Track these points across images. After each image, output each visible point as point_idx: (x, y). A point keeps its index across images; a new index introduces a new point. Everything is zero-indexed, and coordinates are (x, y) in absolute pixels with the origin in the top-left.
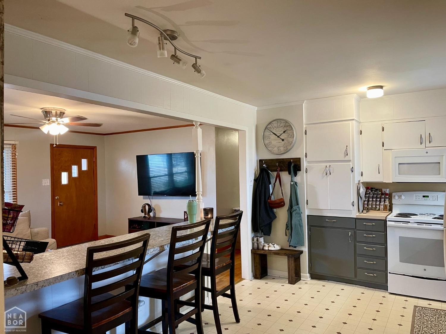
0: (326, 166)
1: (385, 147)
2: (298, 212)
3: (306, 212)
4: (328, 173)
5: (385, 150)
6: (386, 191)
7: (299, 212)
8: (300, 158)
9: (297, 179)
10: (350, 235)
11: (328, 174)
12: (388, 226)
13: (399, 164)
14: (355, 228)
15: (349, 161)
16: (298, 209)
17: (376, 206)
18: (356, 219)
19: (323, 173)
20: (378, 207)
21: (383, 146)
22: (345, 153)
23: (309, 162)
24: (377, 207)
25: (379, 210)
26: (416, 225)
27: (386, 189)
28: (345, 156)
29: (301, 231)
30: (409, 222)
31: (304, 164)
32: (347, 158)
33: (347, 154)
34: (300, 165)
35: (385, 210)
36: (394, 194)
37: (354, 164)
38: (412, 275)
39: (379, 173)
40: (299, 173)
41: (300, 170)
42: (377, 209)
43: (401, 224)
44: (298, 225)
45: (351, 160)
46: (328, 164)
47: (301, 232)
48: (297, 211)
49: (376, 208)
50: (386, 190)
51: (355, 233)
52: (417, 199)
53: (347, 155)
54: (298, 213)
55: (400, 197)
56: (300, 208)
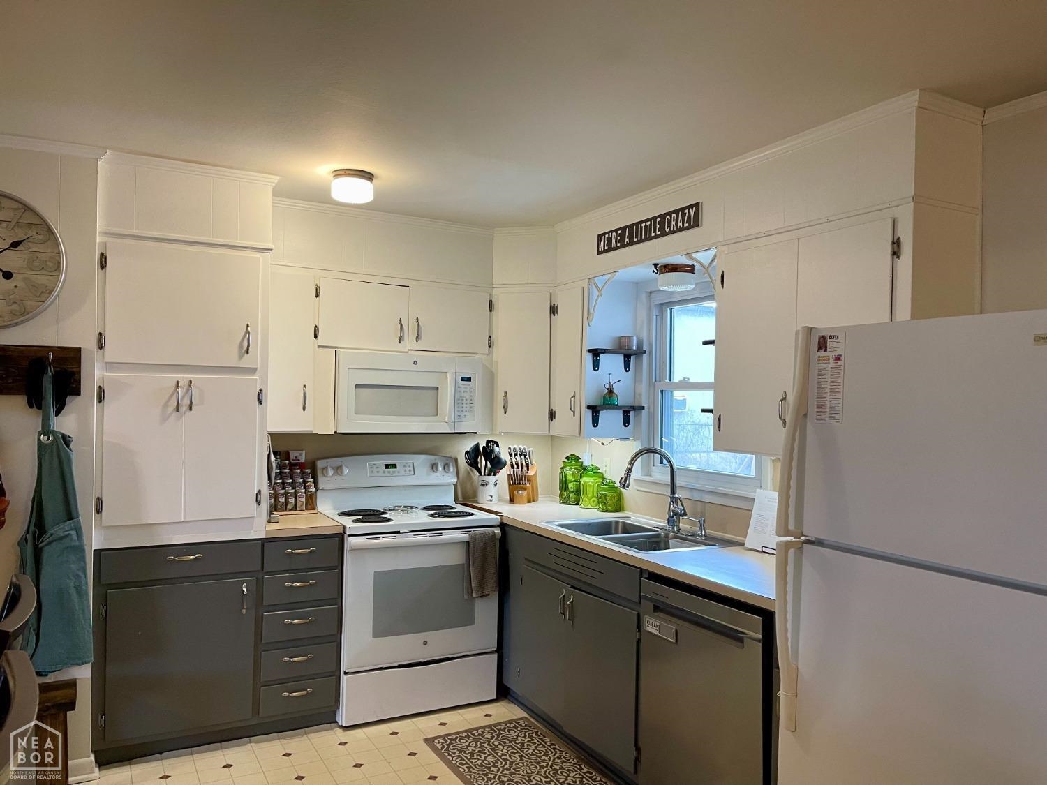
0: (175, 384)
1: (321, 341)
2: (73, 544)
3: (96, 540)
4: (182, 404)
5: (319, 347)
6: (299, 457)
7: (77, 543)
8: (79, 350)
9: (66, 423)
10: (245, 592)
11: (183, 409)
12: (352, 550)
13: (357, 386)
14: (259, 568)
15: (253, 371)
16: (73, 533)
17: (286, 499)
18: (263, 542)
19: (166, 405)
20: (292, 500)
21: (316, 337)
22: (241, 346)
23: (110, 366)
24: (290, 500)
25: (295, 508)
26: (411, 538)
27: (300, 452)
28: (241, 357)
29: (83, 611)
30: (398, 532)
31: (94, 372)
32: (246, 362)
33: (248, 349)
34: (79, 372)
35: (309, 507)
36: (320, 464)
37: (265, 380)
38: (396, 664)
39: (304, 409)
40: (73, 403)
41: (77, 392)
42: (289, 507)
43: (382, 541)
44: (73, 591)
45: (258, 369)
46: (184, 378)
47: (81, 616)
48: (66, 541)
49: (287, 503)
50: (301, 454)
51: (260, 583)
52: (373, 475)
53: (248, 353)
54: (74, 546)
55: (338, 470)
56: (80, 528)
